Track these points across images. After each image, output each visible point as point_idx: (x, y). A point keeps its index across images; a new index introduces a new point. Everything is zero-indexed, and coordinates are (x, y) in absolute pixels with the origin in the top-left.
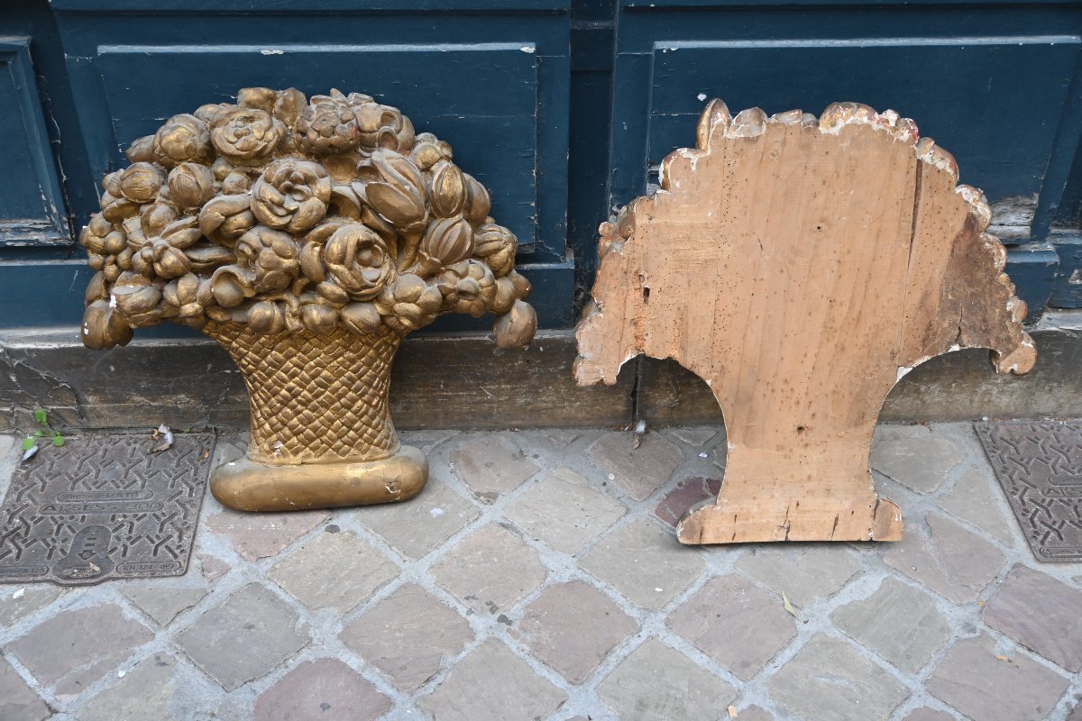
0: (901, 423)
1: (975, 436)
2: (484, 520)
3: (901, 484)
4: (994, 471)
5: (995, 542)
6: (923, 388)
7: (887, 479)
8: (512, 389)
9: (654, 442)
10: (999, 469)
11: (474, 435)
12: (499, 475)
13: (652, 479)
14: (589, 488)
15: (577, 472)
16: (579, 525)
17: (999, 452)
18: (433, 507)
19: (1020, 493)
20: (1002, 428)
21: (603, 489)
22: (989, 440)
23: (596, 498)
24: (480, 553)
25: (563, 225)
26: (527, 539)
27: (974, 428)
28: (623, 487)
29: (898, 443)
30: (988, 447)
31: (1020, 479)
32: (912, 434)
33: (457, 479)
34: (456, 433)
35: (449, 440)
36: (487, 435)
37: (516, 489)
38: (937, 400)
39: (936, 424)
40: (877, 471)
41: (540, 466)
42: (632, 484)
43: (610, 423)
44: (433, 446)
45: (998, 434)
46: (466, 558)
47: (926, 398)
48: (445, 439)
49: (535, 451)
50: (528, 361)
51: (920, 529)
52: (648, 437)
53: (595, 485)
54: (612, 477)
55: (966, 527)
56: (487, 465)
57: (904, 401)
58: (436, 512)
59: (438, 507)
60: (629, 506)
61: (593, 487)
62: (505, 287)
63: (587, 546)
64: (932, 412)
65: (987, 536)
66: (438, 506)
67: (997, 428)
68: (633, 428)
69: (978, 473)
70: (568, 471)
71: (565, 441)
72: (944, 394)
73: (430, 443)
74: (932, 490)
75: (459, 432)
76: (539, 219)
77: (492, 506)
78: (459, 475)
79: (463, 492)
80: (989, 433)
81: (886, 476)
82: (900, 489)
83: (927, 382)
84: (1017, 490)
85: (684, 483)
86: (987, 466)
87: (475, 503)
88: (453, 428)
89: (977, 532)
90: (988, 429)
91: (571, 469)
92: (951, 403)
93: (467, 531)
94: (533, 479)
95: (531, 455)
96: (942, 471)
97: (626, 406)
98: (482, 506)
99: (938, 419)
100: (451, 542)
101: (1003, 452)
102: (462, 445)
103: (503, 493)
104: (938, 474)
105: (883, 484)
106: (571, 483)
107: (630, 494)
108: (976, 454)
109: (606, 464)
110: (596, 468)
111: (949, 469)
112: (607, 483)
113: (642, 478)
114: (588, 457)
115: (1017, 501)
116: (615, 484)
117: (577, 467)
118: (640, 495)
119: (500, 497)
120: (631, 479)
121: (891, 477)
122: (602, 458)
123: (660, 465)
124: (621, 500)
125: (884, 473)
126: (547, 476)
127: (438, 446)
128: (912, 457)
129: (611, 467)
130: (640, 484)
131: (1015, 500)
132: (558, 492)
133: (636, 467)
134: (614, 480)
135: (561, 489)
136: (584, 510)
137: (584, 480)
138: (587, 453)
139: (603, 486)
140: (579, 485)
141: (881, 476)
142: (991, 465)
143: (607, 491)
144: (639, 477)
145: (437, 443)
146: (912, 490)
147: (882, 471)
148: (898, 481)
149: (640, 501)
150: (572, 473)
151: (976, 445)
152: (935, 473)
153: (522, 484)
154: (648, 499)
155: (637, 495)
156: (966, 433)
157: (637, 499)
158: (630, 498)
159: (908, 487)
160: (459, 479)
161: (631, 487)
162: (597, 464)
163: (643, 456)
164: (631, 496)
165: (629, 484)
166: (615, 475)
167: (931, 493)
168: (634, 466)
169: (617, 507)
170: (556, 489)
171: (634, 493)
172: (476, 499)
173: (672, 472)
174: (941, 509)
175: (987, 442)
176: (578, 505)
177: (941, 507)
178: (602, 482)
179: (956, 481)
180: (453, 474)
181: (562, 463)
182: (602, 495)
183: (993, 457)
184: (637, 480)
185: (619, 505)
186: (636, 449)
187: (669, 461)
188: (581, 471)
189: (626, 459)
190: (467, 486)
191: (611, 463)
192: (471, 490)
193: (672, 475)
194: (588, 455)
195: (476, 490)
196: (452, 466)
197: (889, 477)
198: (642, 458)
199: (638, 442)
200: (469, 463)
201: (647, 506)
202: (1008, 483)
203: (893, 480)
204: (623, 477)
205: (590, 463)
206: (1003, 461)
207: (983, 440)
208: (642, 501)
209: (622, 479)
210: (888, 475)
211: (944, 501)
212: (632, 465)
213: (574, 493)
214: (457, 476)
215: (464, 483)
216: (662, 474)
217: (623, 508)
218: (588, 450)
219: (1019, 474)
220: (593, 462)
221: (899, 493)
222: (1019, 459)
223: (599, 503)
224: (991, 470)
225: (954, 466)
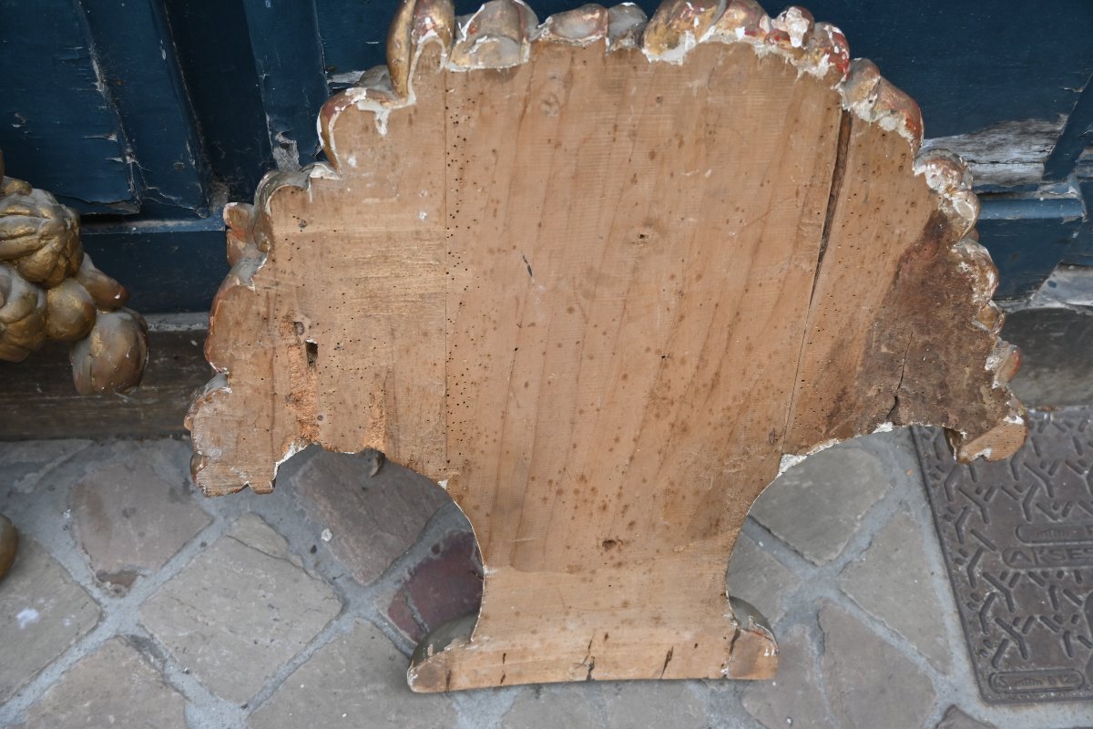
1: (910, 443)
2: (106, 630)
3: (786, 545)
4: (934, 515)
5: (921, 661)
7: (767, 532)
8: (160, 391)
10: (941, 511)
11: (113, 449)
12: (142, 535)
13: (391, 540)
14: (287, 560)
15: (271, 526)
16: (261, 640)
17: (944, 476)
18: (20, 608)
19: (968, 559)
21: (311, 559)
22: (932, 453)
23: (296, 581)
24: (87, 705)
26: (171, 669)
28: (343, 555)
30: (929, 467)
31: (972, 532)
33: (72, 543)
34: (83, 445)
35: (70, 460)
36: (135, 448)
37: (167, 562)
41: (214, 513)
42: (358, 552)
44: (42, 473)
46: (63, 717)
48: (64, 458)
50: (176, 358)
51: (807, 636)
53: (298, 554)
54: (326, 536)
55: (880, 631)
56: (126, 514)
58: (28, 615)
59: (30, 608)
60: (348, 596)
61: (294, 558)
62: (68, 300)
63: (269, 683)
65: (909, 649)
66: (31, 604)
69: (907, 519)
70: (257, 524)
73: (38, 467)
74: (833, 556)
75: (90, 442)
76: (138, 154)
77: (122, 601)
78: (77, 534)
79: (80, 568)
80: (932, 439)
81: (764, 527)
82: (784, 554)
84: (965, 555)
85: (442, 547)
86: (925, 505)
87: (96, 593)
88: (80, 437)
89: (894, 642)
91: (262, 517)
93: (75, 654)
94: (198, 541)
96: (853, 518)
98: (105, 601)
100: (45, 679)
101: (950, 479)
102: (92, 472)
103: (148, 572)
104: (845, 522)
105: (757, 544)
106: (258, 550)
107: (352, 571)
108: (909, 480)
109: (322, 508)
110: (304, 516)
111: (864, 512)
112: (317, 547)
113: (376, 537)
114: (294, 493)
115: (963, 577)
116: (331, 550)
117: (274, 514)
118: (368, 572)
119: (139, 580)
120: (357, 541)
121: (772, 531)
122: (316, 495)
123: (407, 509)
124: (337, 583)
125: (762, 523)
126: (222, 533)
127: (50, 473)
128: (809, 488)
129: (327, 515)
130: (372, 551)
131: (961, 574)
132: (234, 570)
133: (368, 514)
134: (330, 542)
135: (240, 563)
136: (273, 607)
137: (282, 542)
138: (294, 485)
139: (310, 555)
140: (271, 554)
141: (756, 529)
142: (930, 502)
143: (316, 565)
144: (372, 536)
145: (49, 467)
146: (802, 556)
147: (759, 519)
148: (782, 537)
149: (366, 584)
150: (264, 526)
151: (911, 461)
152: (841, 520)
153: (179, 551)
154: (380, 581)
155: (363, 573)
156: (899, 436)
157: (362, 582)
158: (351, 579)
159: (797, 548)
160: (76, 543)
161: (356, 556)
162: (306, 507)
163: (383, 491)
164: (353, 574)
165: (353, 550)
166: (331, 532)
167: (830, 561)
168: (365, 513)
169: (327, 600)
170: (232, 563)
171: (358, 568)
172: (98, 586)
173: (426, 524)
174: (844, 594)
175: (928, 457)
176: (264, 596)
177: (844, 590)
178: (310, 546)
179: (873, 535)
180: (67, 532)
181: (251, 507)
182: (307, 573)
183: (934, 486)
184: (367, 542)
185: (331, 596)
186: (373, 476)
187: (424, 500)
188: (278, 523)
189: (355, 498)
190: (87, 558)
191: (329, 506)
192: (92, 568)
193: (425, 529)
194: (295, 489)
195: (100, 567)
196: (68, 516)
197: (769, 531)
198: (382, 496)
199: (379, 462)
200: (97, 510)
201: (377, 597)
202: (953, 540)
203: (774, 536)
204: (346, 536)
205: (296, 506)
206: (948, 494)
207: (922, 453)
208: (371, 586)
209: (342, 540)
210: (768, 526)
211: (849, 577)
212: (362, 510)
213: (260, 572)
214: (73, 537)
215: (83, 551)
216: (409, 529)
217: (337, 601)
218: (297, 479)
219: (972, 520)
220: (301, 504)
221: (782, 563)
222: (974, 489)
223: (299, 593)
224: (929, 513)
225: (872, 506)
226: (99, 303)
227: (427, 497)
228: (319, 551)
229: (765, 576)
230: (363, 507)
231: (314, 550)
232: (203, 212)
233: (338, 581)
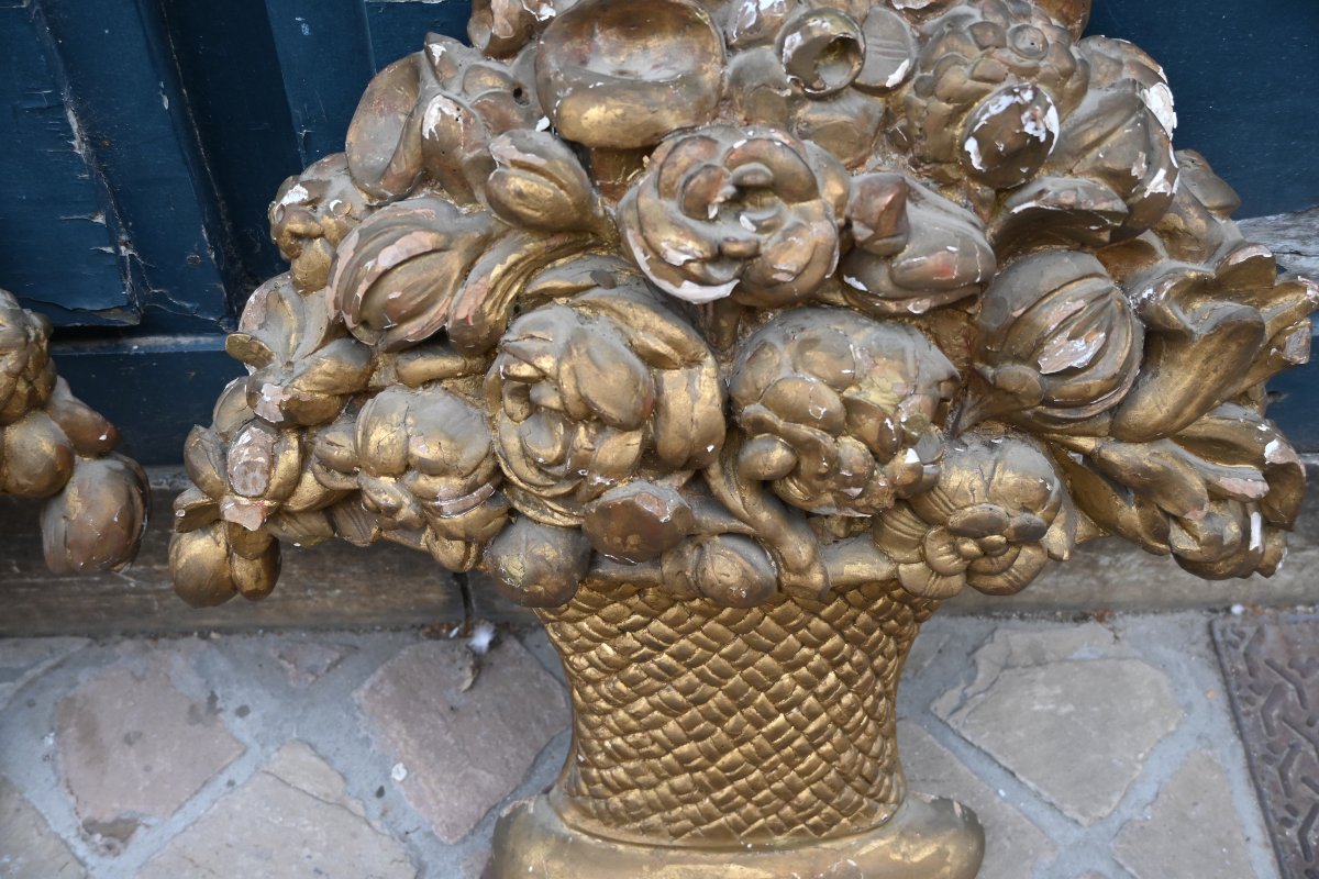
0: (1052, 617)
1: (1210, 653)
3: (1037, 795)
4: (1248, 756)
6: (1105, 560)
7: (1009, 776)
9: (511, 669)
10: (1258, 749)
11: (118, 650)
12: (147, 769)
13: (487, 779)
14: (343, 806)
15: (324, 758)
17: (1261, 701)
19: (1300, 820)
20: (1271, 633)
21: (376, 806)
22: (1242, 667)
23: (354, 835)
25: (204, 256)
27: (1211, 633)
28: (420, 801)
29: (1041, 674)
30: (1239, 687)
31: (1304, 780)
32: (1075, 648)
33: (53, 779)
34: (77, 645)
35: (59, 666)
36: (146, 649)
37: (180, 807)
38: (1135, 577)
39: (1129, 618)
40: (987, 754)
41: (247, 739)
42: (441, 796)
43: (417, 620)
44: (20, 683)
45: (1263, 648)
47: (1112, 575)
48: (50, 663)
49: (239, 695)
52: (497, 658)
53: (358, 797)
54: (399, 773)
56: (128, 740)
57: (1061, 580)
60: (425, 858)
61: (353, 804)
64: (1120, 596)
67: (1260, 633)
68: (467, 633)
69: (1210, 761)
70: (305, 756)
71: (312, 671)
72: (1152, 570)
73: (15, 674)
74: (1106, 811)
75: (87, 641)
76: (135, 242)
77: (114, 861)
78: (61, 767)
80: (1242, 648)
81: (1006, 769)
82: (1033, 808)
83: (1115, 551)
84: (1294, 812)
86: (1233, 739)
87: (81, 849)
88: (75, 634)
90: (1242, 635)
91: (313, 747)
92: (1165, 583)
94: (224, 778)
95: (233, 706)
96: (1132, 758)
97: (448, 594)
98: (92, 860)
99: (1135, 609)
101: (1269, 704)
102: (86, 681)
103: (152, 821)
104: (1121, 764)
105: (997, 793)
106: (304, 791)
107: (432, 823)
108: (1210, 706)
109: (394, 735)
110: (369, 746)
111: (1147, 750)
112: (386, 788)
113: (466, 776)
114: (358, 714)
115: (1293, 845)
116: (404, 793)
117: (329, 742)
118: (454, 824)
119: (141, 832)
120: (441, 781)
121: (1017, 774)
122: (387, 717)
123: (511, 737)
124: (410, 840)
125: (1003, 762)
126: (257, 768)
127: (31, 682)
128: (1069, 715)
129: (401, 744)
130: (460, 794)
131: (1289, 841)
132: (270, 819)
133: (457, 743)
134: (403, 782)
135: (278, 809)
136: (320, 873)
137: (337, 781)
138: (357, 702)
139: (375, 799)
140: (322, 797)
141: (996, 772)
142: (1241, 736)
143: (384, 814)
144: (460, 775)
145: (29, 674)
146: (1061, 812)
147: (998, 757)
148: (1031, 785)
149: (451, 842)
150: (314, 760)
151: (1212, 679)
152: (1115, 761)
153: (196, 793)
154: (470, 838)
155: (447, 826)
156: (1194, 643)
157: (444, 839)
158: (430, 834)
159: (1054, 800)
160: (59, 779)
161: (439, 802)
162: (373, 733)
163: (478, 712)
164: (433, 828)
165: (434, 794)
166: (406, 768)
167: (1101, 818)
168: (452, 742)
169: (395, 864)
170: (268, 809)
171: (440, 820)
172: (84, 839)
173: (536, 759)
174: (1121, 867)
175: (1238, 673)
176: (309, 857)
177: (1121, 862)
178: (376, 788)
179: (1160, 783)
180: (48, 764)
181: (297, 732)
182: (369, 825)
183: (1248, 714)
184: (453, 783)
185: (400, 859)
186: (466, 691)
187: (534, 725)
188: (334, 755)
189: (440, 722)
190: (72, 800)
191: (404, 731)
192: (77, 813)
193: (534, 766)
194: (359, 707)
195: (87, 813)
196: (50, 741)
197: (1013, 774)
198: (476, 718)
199: (473, 673)
200: (89, 733)
201: (465, 860)
202: (1277, 792)
203: (1020, 782)
204: (425, 774)
205: (359, 731)
206: (1268, 726)
207: (1228, 666)
208: (457, 844)
209: (420, 780)
210: (1011, 768)
211: (1129, 842)
212: (449, 739)
213: (306, 822)
214: (55, 771)
215: (67, 791)
216: (512, 765)
217: (409, 865)
218: (362, 693)
219: (1303, 764)
220: (365, 728)
221: (1031, 820)
222: (1303, 720)
223: (357, 853)
224: (1240, 752)
225: (1159, 741)
226: (76, 447)
227: (538, 721)
228: (388, 794)
229: (1009, 838)
230: (449, 734)
231: (380, 793)
232: (229, 325)
233: (412, 836)
